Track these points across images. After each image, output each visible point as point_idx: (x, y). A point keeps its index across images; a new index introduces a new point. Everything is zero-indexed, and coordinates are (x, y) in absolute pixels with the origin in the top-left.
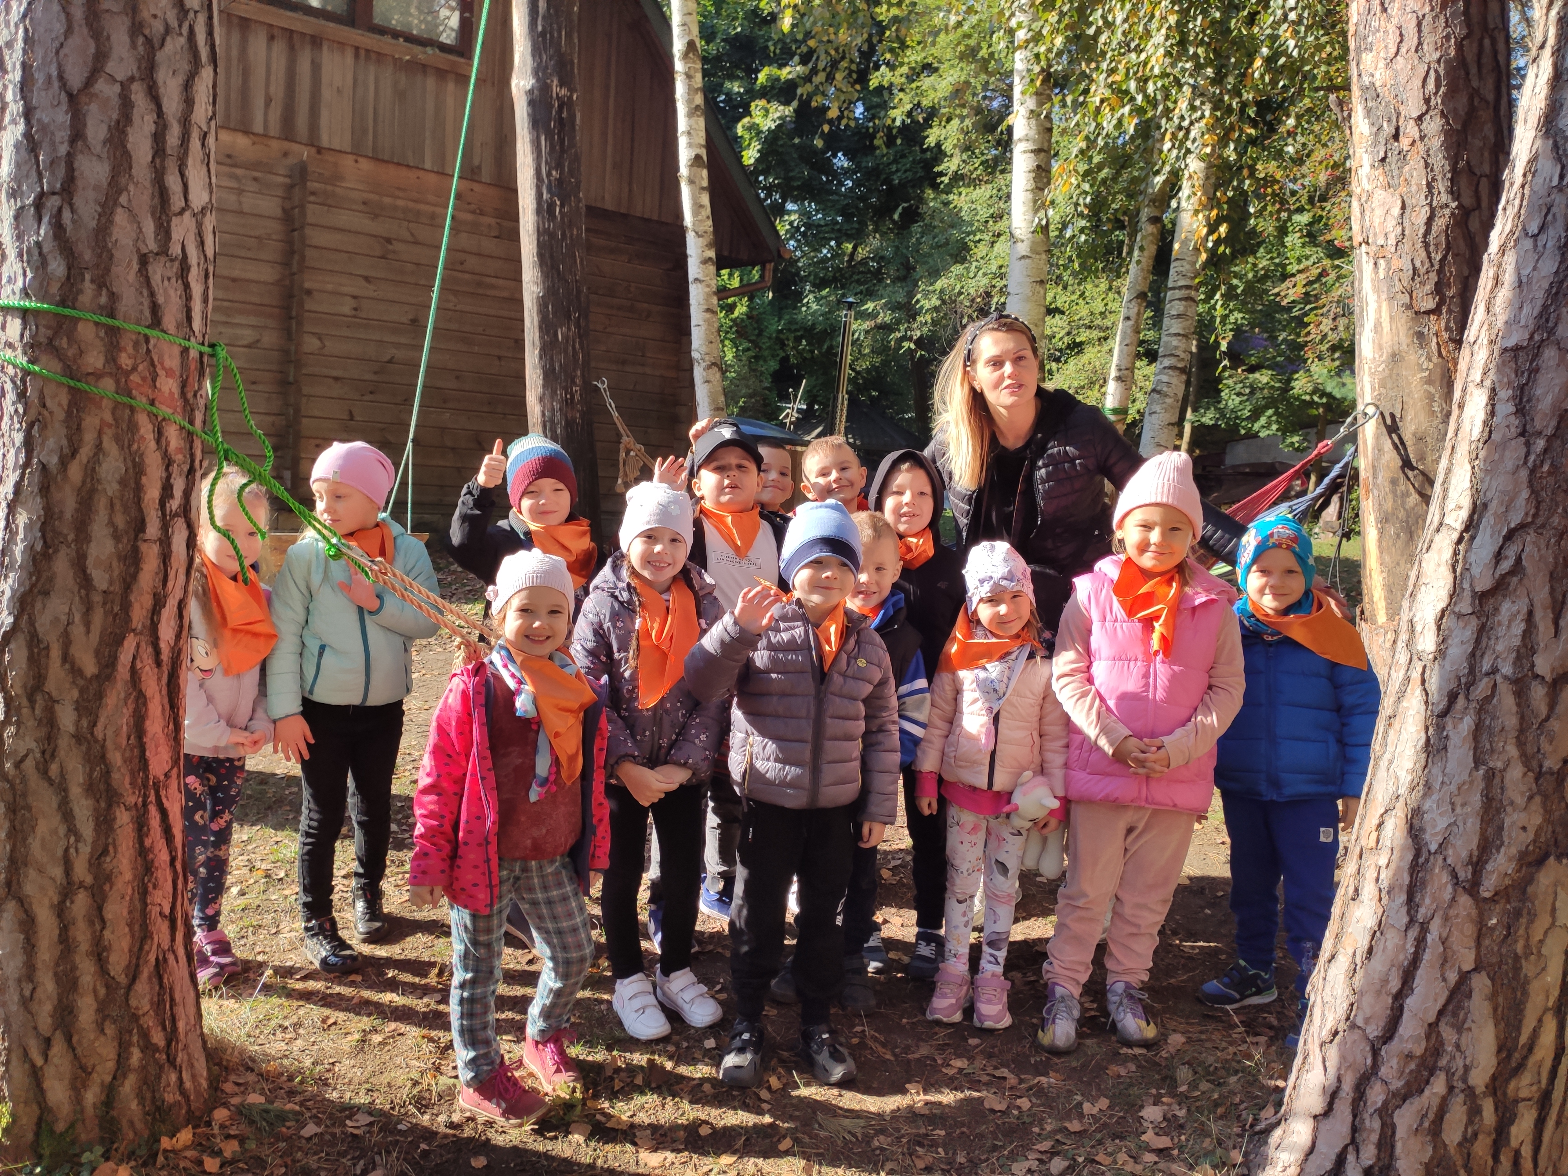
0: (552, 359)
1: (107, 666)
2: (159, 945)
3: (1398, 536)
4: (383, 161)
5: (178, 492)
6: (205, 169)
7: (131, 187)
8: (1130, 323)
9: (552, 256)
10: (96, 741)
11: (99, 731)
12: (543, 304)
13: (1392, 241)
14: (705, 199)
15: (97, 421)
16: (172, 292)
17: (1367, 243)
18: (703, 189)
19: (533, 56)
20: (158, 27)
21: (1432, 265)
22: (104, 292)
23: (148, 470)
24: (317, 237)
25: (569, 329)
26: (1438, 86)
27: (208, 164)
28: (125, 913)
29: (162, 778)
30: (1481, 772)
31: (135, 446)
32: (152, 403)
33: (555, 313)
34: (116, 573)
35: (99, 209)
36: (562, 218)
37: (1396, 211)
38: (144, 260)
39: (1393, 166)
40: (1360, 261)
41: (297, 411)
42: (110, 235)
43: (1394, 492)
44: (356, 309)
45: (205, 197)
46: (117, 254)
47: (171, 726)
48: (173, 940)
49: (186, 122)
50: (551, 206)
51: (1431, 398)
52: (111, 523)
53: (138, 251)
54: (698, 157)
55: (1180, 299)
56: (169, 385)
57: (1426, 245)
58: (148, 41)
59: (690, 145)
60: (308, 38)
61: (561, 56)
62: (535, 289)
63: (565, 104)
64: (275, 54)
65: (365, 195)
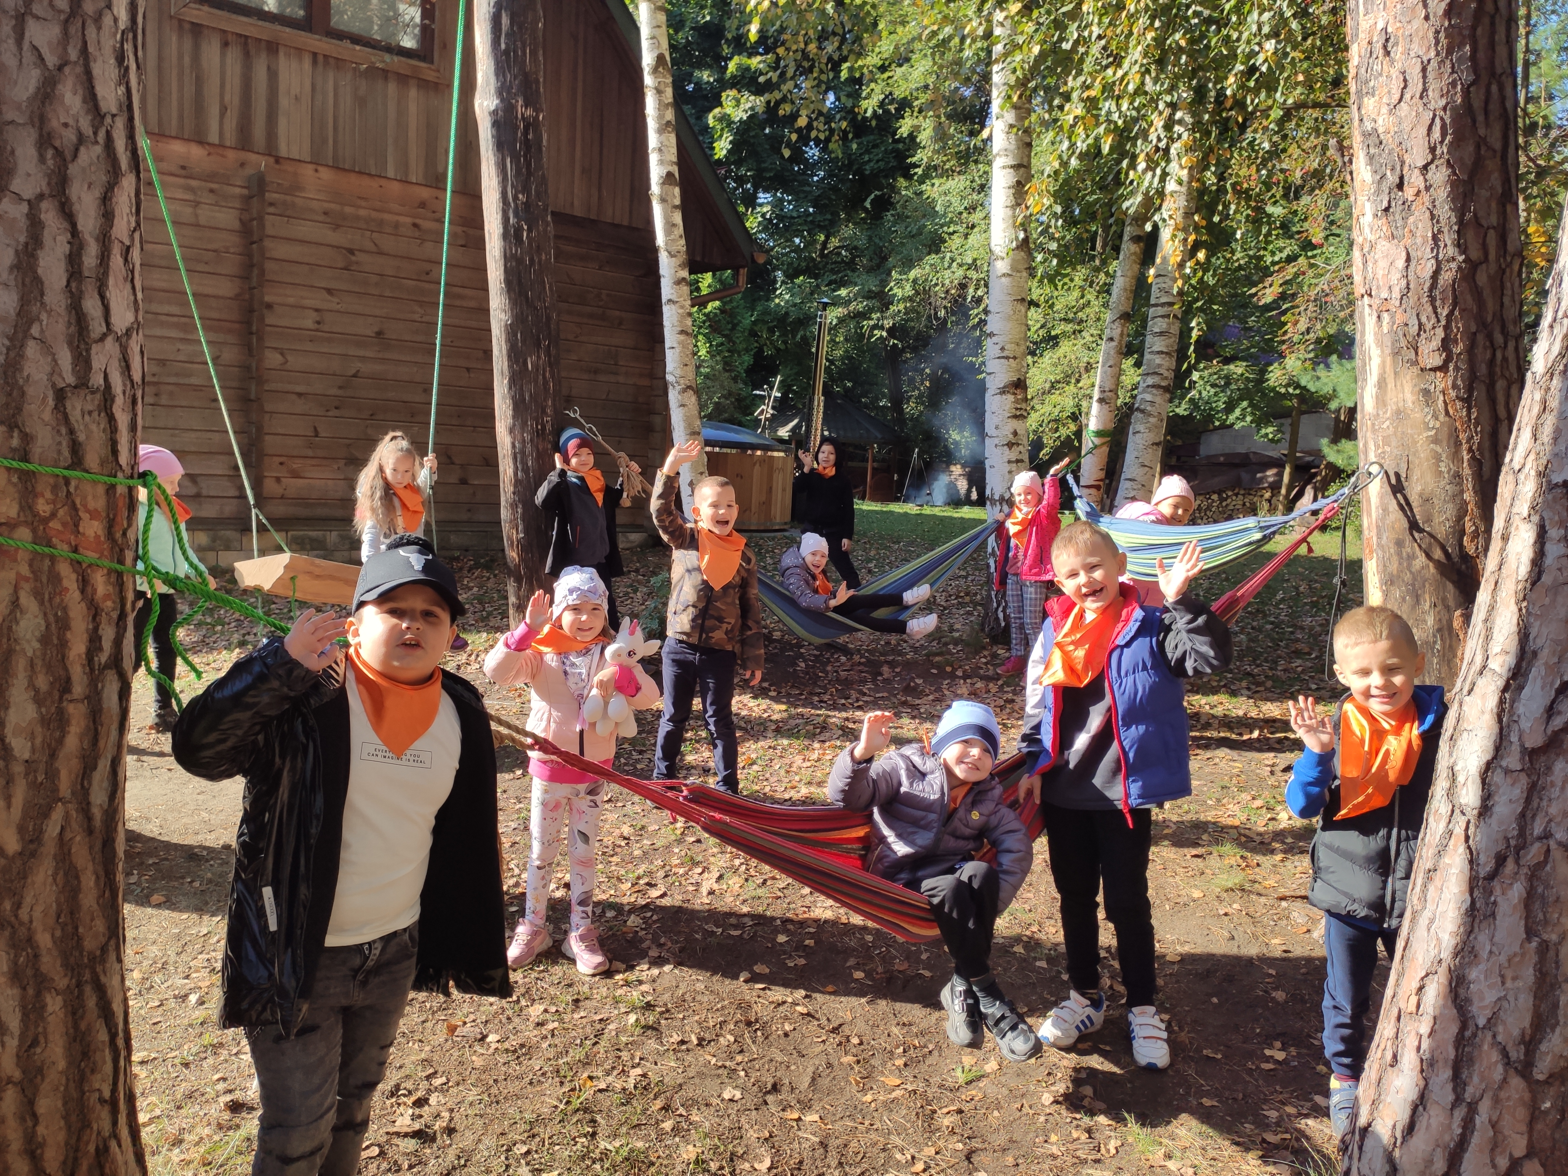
0: (521, 389)
1: (31, 841)
2: (99, 1133)
3: (1404, 599)
4: (344, 170)
5: (107, 644)
6: (129, 286)
7: (44, 316)
8: (1114, 344)
9: (520, 283)
10: (21, 924)
11: (24, 914)
12: (511, 332)
13: (1396, 294)
14: (678, 218)
15: (12, 575)
16: (94, 427)
17: (1370, 295)
18: (676, 207)
19: (497, 75)
20: (70, 136)
21: (1439, 321)
22: (16, 434)
23: (73, 624)
24: (279, 250)
25: (539, 357)
26: (1444, 134)
27: (132, 281)
28: (60, 1104)
29: (98, 953)
30: (1534, 944)
31: (57, 600)
32: (75, 550)
33: (524, 341)
34: (38, 741)
35: (7, 343)
36: (530, 243)
37: (1401, 263)
38: (60, 395)
39: (1397, 217)
40: (1362, 313)
42: (21, 370)
43: (1399, 554)
44: (318, 323)
45: (130, 317)
46: (30, 391)
47: (107, 894)
48: (115, 1123)
49: (105, 239)
50: (518, 231)
51: (1438, 458)
52: (31, 685)
53: (54, 385)
54: (669, 175)
55: (1162, 317)
56: (93, 528)
57: (1432, 300)
58: (59, 153)
59: (661, 162)
60: (263, 44)
61: (526, 75)
62: (503, 316)
63: (531, 125)
64: (229, 61)
65: (326, 205)
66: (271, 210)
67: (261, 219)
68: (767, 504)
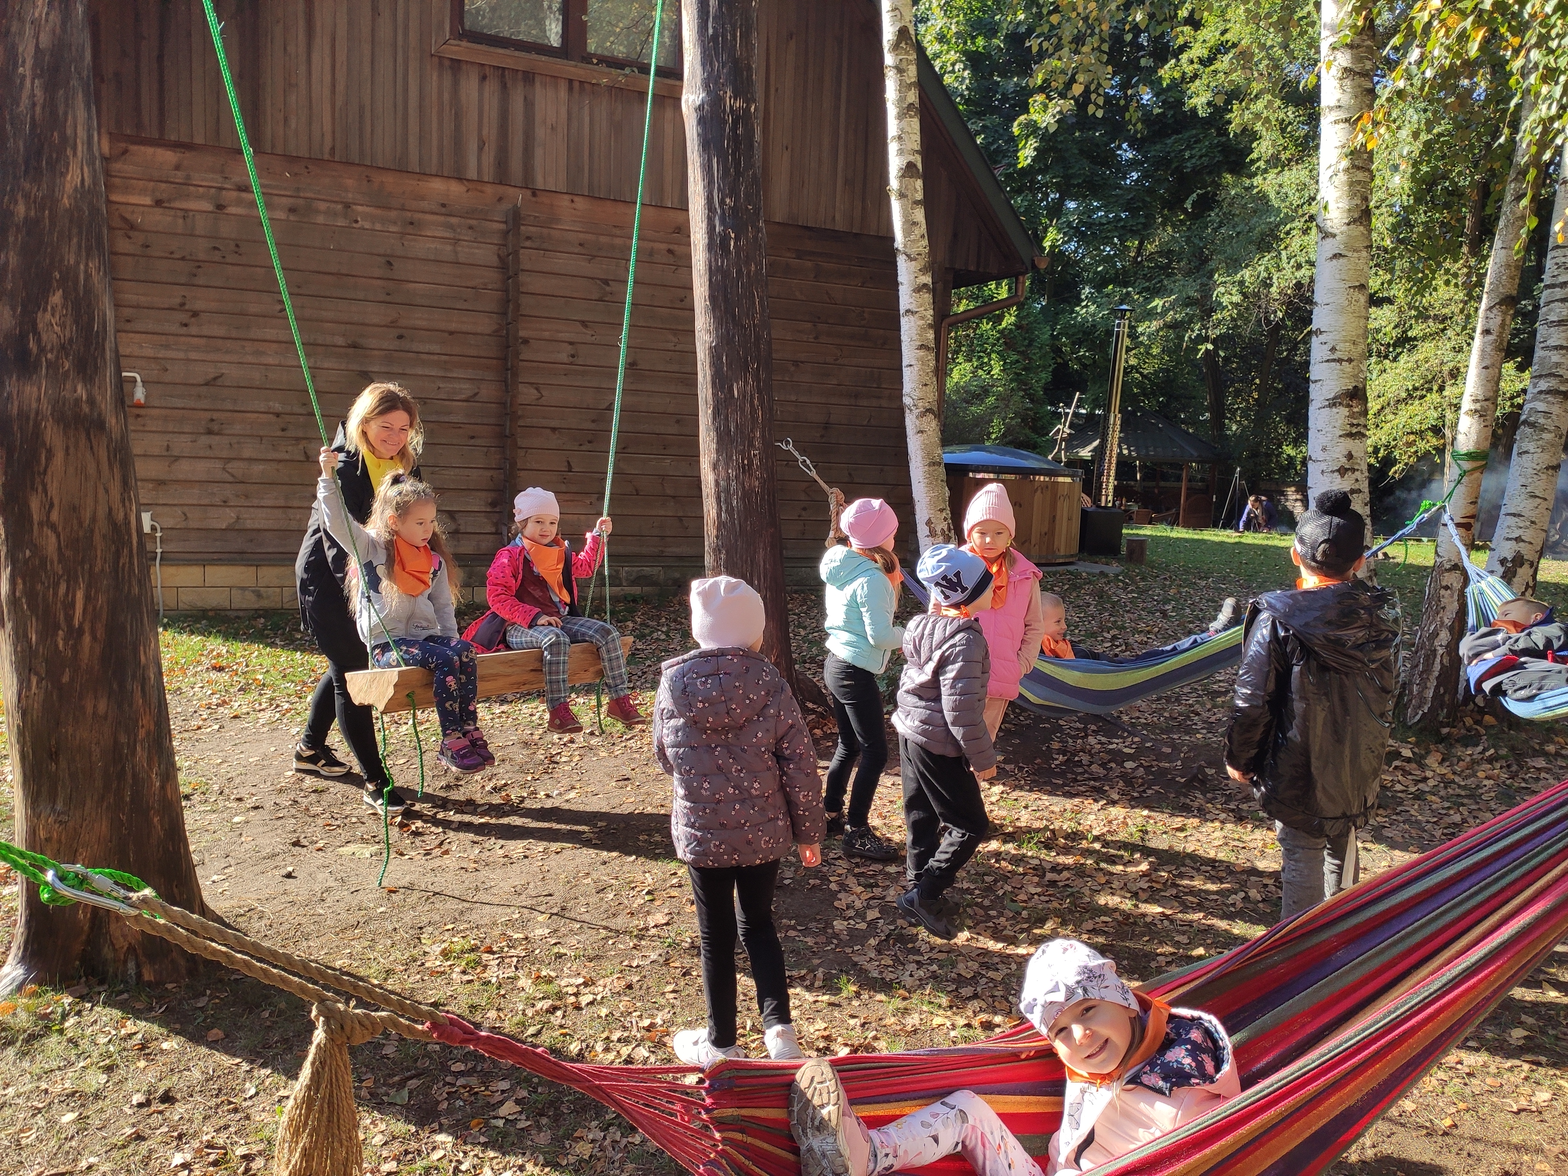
0: (726, 419)
4: (599, 198)
8: (1491, 341)
9: (725, 299)
12: (717, 354)
14: (919, 215)
18: (917, 203)
24: (531, 283)
25: (746, 383)
33: (729, 365)
36: (738, 253)
41: (513, 464)
44: (573, 356)
50: (725, 239)
54: (910, 166)
59: (901, 152)
60: (520, 75)
61: (735, 62)
62: (707, 338)
63: (742, 118)
64: (486, 95)
65: (582, 236)
66: (528, 244)
67: (516, 253)
68: (1050, 533)
